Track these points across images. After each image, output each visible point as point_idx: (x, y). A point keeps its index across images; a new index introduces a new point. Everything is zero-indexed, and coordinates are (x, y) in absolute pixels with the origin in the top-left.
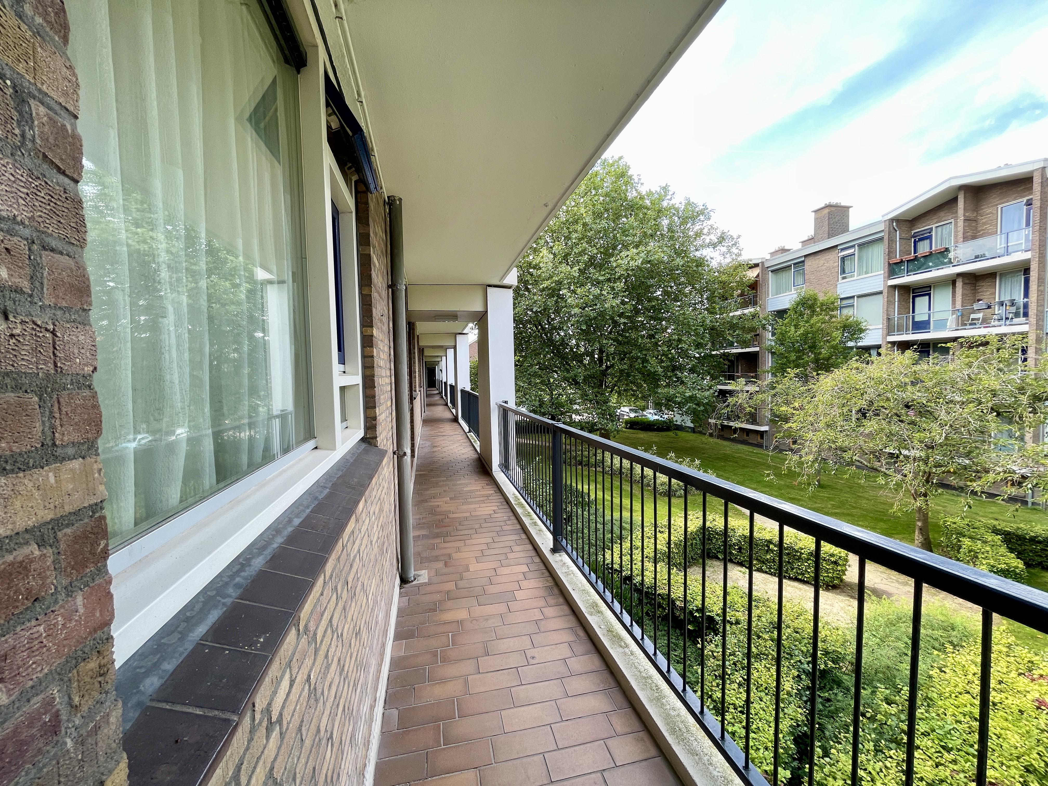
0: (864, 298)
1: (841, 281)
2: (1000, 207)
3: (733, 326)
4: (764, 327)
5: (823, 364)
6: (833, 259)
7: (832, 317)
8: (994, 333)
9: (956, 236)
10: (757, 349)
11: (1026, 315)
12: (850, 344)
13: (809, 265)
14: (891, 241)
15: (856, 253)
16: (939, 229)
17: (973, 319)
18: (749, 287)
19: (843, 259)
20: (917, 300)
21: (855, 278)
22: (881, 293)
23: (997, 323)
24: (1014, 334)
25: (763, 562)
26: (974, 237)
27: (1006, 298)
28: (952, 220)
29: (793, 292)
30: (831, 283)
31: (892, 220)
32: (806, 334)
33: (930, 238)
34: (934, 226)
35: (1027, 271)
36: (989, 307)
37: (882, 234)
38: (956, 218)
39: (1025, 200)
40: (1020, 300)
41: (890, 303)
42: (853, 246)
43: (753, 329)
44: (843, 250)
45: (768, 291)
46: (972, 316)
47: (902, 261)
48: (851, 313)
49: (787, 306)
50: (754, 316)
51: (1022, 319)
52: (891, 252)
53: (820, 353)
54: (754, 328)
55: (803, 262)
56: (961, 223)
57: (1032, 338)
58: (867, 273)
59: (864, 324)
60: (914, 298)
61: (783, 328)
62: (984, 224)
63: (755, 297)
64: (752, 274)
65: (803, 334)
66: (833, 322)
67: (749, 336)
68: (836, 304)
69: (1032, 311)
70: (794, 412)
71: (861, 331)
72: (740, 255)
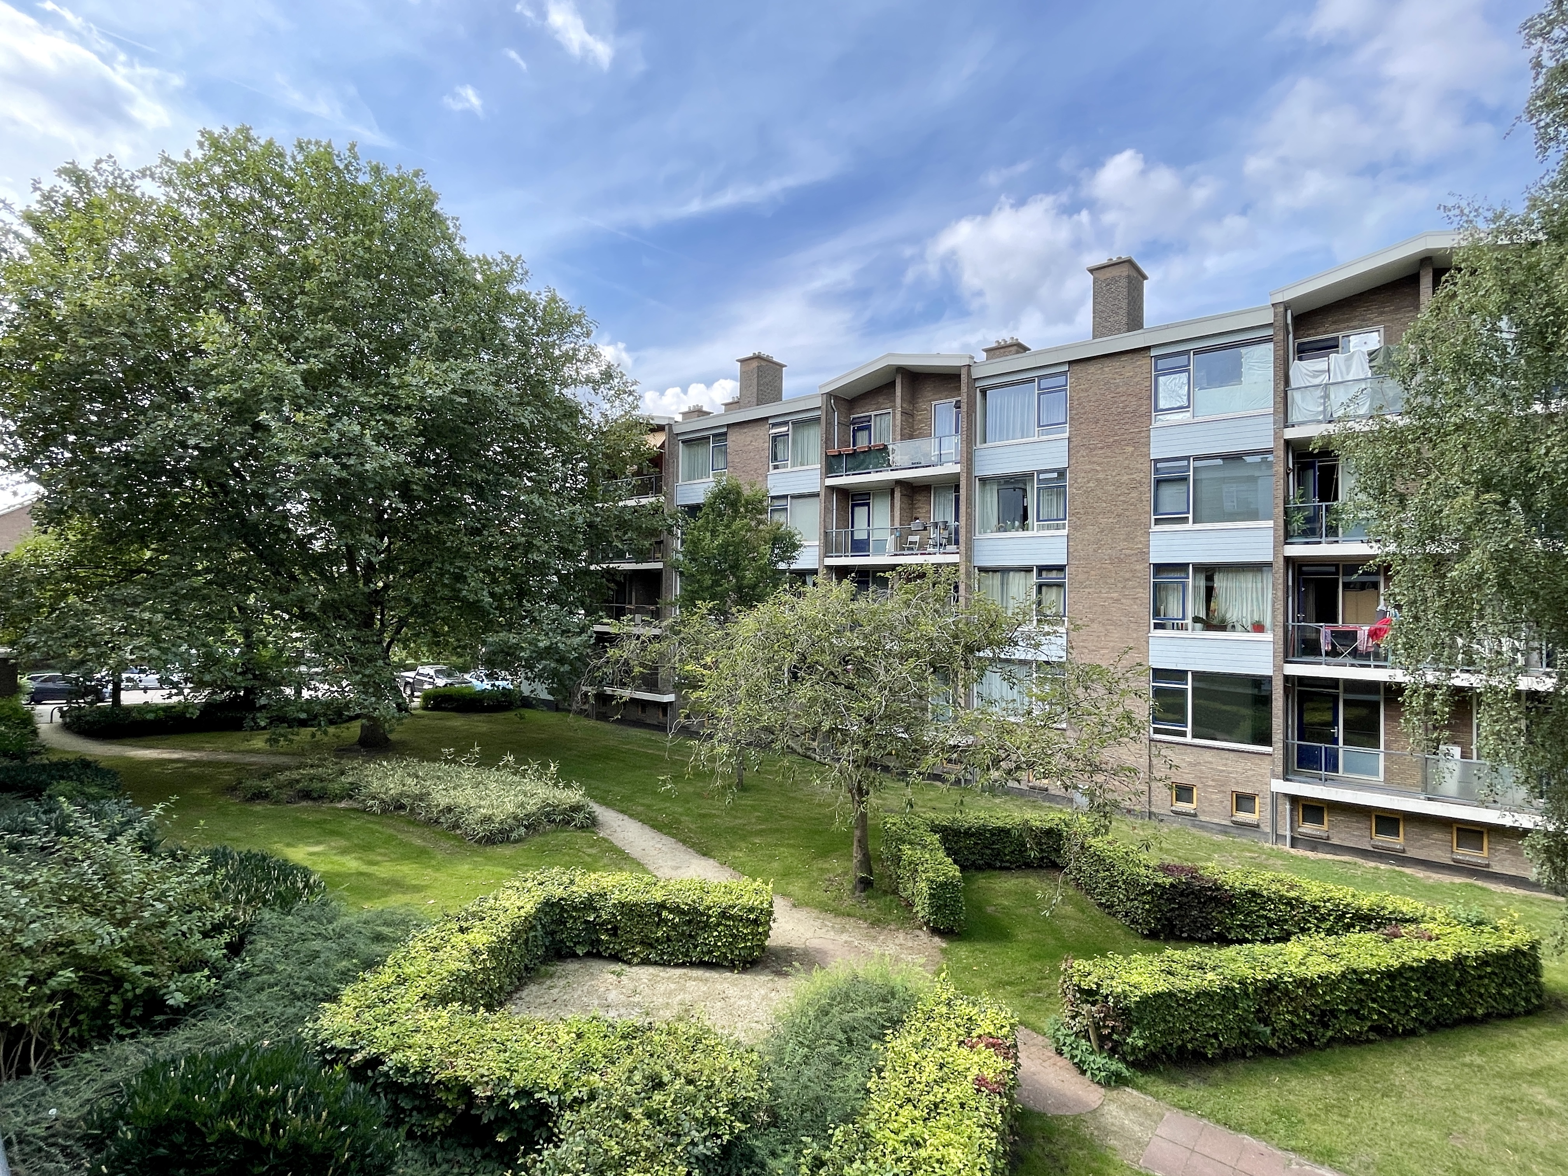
0: (801, 500)
1: (772, 471)
2: (934, 403)
3: (623, 525)
4: (670, 532)
5: (747, 594)
6: (761, 438)
7: (760, 522)
8: (931, 562)
9: (894, 432)
10: (659, 565)
11: (957, 542)
12: (782, 566)
13: (734, 440)
14: (829, 424)
15: (790, 433)
16: (878, 418)
17: (911, 543)
18: (650, 461)
19: (775, 438)
20: (856, 509)
21: (789, 469)
22: (816, 495)
23: (931, 550)
24: (948, 565)
25: (651, 946)
26: (911, 437)
27: (940, 519)
28: (890, 410)
29: (711, 479)
30: (759, 472)
31: (829, 395)
32: (724, 546)
33: (868, 428)
34: (873, 413)
35: (957, 488)
36: (925, 529)
37: (819, 413)
38: (894, 407)
39: (954, 400)
40: (952, 524)
41: (827, 510)
42: (786, 423)
43: (653, 532)
44: (775, 425)
45: (678, 472)
46: (911, 538)
47: (840, 455)
48: (782, 519)
49: (701, 499)
50: (656, 510)
51: (952, 548)
52: (828, 441)
53: (744, 577)
54: (656, 530)
55: (725, 434)
56: (898, 416)
57: (962, 569)
58: (802, 464)
59: (798, 537)
60: (853, 506)
61: (696, 533)
62: (921, 421)
63: (659, 479)
64: (655, 441)
65: (721, 545)
66: (760, 531)
67: (647, 544)
68: (765, 504)
69: (962, 539)
70: (705, 672)
71: (795, 547)
72: (636, 407)
